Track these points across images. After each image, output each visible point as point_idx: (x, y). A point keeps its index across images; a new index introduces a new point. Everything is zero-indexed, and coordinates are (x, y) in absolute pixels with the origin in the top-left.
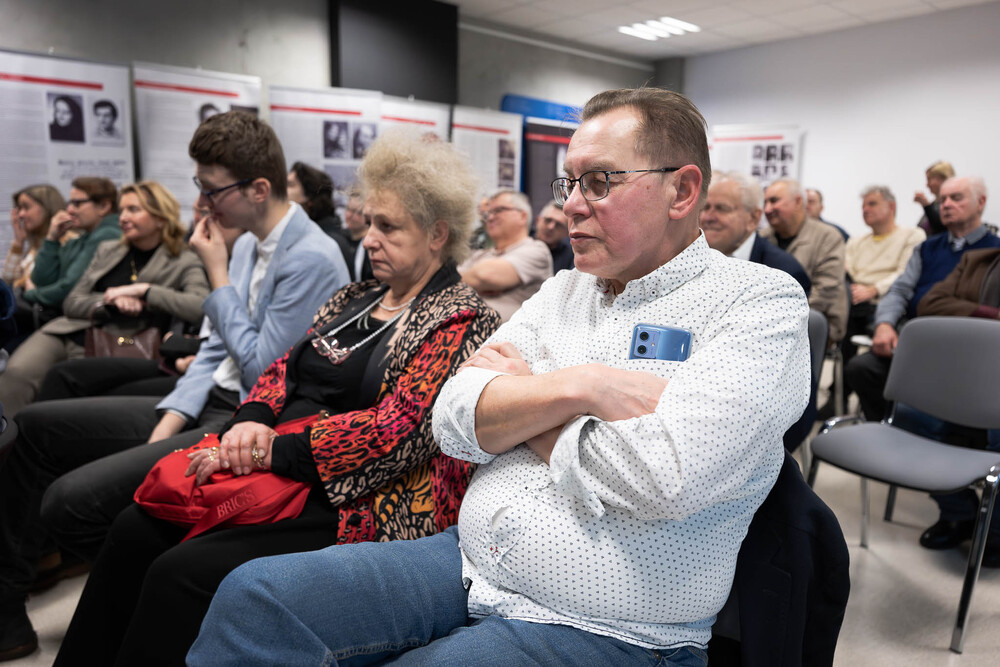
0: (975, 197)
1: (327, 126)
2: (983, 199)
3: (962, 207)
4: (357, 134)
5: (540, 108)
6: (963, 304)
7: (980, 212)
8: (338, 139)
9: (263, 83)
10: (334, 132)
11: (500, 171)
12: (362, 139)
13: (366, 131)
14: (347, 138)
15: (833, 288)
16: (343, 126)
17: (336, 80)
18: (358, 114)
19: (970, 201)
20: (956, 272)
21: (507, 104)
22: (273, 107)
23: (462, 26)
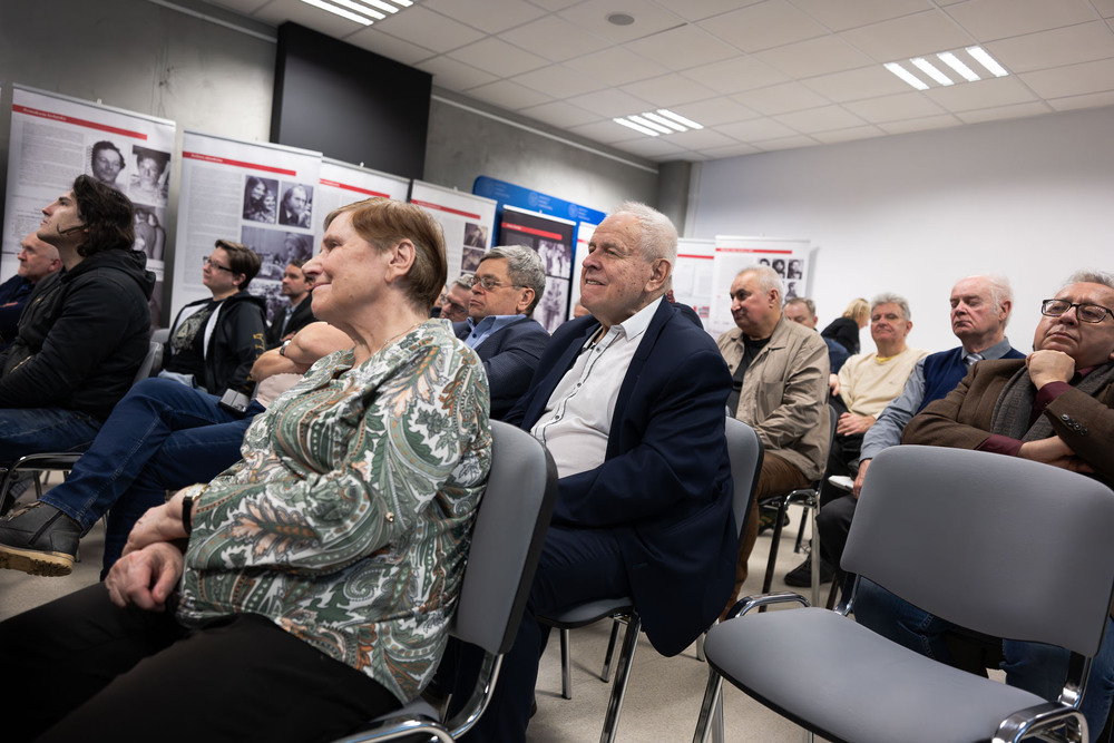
0: (998, 302)
1: (252, 183)
2: (1007, 306)
3: (979, 312)
4: (288, 195)
5: (521, 195)
6: (966, 430)
7: (1003, 323)
8: (263, 198)
9: (178, 127)
10: (259, 191)
11: (464, 258)
12: (293, 201)
13: (299, 193)
14: (275, 199)
15: (808, 408)
16: (272, 185)
17: (275, 136)
18: (293, 173)
19: (991, 305)
20: (961, 387)
21: (480, 187)
22: (186, 155)
23: (434, 97)
